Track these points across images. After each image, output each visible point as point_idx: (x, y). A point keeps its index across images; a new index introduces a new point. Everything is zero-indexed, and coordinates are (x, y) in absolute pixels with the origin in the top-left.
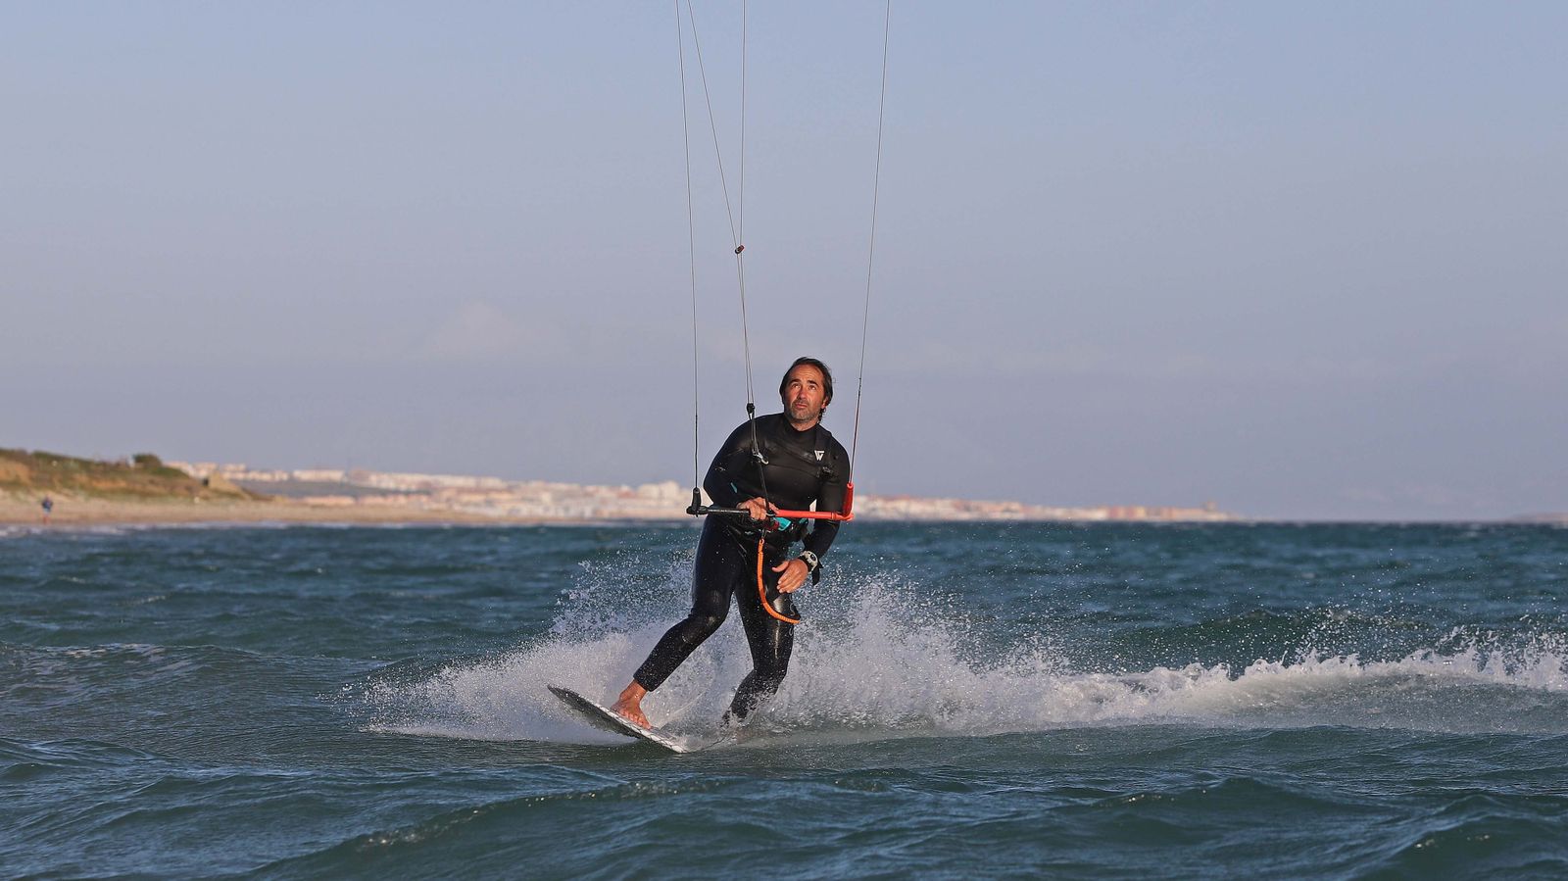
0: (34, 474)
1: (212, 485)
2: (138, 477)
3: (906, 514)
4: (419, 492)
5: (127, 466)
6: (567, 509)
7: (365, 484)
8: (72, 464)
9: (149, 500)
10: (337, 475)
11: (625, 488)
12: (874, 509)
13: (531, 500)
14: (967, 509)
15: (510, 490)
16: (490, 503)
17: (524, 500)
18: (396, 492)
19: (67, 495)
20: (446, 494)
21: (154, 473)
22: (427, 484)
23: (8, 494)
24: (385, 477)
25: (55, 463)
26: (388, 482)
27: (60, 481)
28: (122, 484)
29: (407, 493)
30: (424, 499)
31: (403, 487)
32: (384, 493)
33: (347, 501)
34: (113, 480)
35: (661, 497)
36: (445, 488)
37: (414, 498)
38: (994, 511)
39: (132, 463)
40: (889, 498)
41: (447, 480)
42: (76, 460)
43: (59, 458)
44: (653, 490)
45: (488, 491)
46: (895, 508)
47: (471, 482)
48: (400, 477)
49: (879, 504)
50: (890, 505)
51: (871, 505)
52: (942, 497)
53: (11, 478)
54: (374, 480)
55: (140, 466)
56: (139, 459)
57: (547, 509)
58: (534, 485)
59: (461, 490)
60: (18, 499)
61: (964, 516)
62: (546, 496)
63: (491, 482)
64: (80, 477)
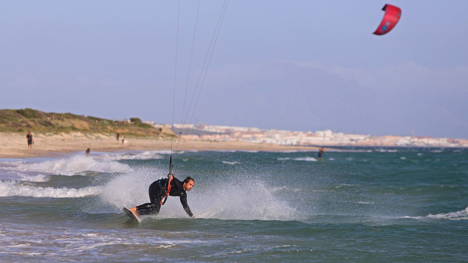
0: (91, 126)
1: (163, 131)
2: (133, 128)
3: (427, 144)
4: (225, 134)
5: (127, 123)
6: (286, 141)
7: (203, 130)
8: (105, 122)
9: (139, 137)
10: (191, 126)
11: (310, 133)
12: (413, 142)
13: (271, 137)
14: (453, 142)
15: (262, 133)
16: (254, 138)
17: (268, 137)
18: (216, 133)
19: (107, 135)
20: (237, 134)
21: (139, 126)
22: (228, 130)
23: (83, 135)
24: (211, 127)
25: (97, 121)
26: (212, 129)
27: (102, 129)
28: (127, 131)
29: (220, 134)
30: (227, 136)
31: (218, 131)
32: (211, 134)
33: (196, 137)
34: (123, 129)
35: (325, 136)
36: (236, 132)
37: (223, 136)
38: (465, 143)
39: (129, 121)
40: (420, 137)
41: (236, 129)
42: (107, 120)
43: (99, 119)
44: (321, 133)
45: (253, 133)
46: (423, 142)
47: (246, 129)
48: (217, 127)
49: (416, 140)
50: (420, 140)
51: (412, 140)
52: (443, 137)
53: (82, 128)
54: (206, 128)
55: (133, 123)
56: (132, 120)
57: (278, 141)
58: (272, 131)
59: (242, 133)
60: (88, 137)
61: (452, 145)
62: (277, 136)
63: (254, 129)
64: (109, 127)
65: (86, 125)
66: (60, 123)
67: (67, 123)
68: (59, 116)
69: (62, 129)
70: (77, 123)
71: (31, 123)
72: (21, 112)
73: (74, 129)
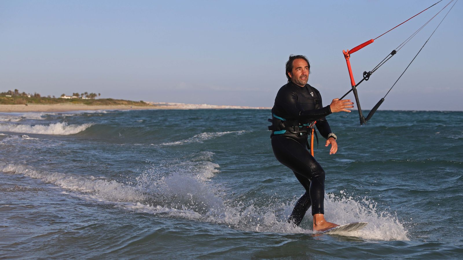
1: (149, 104)
5: (139, 102)
7: (168, 104)
9: (142, 106)
10: (164, 103)
15: (186, 105)
21: (142, 103)
22: (176, 104)
26: (171, 104)
29: (173, 105)
32: (170, 105)
34: (138, 104)
41: (178, 104)
56: (141, 101)
59: (180, 105)
62: (190, 106)
63: (183, 104)
64: (134, 104)
65: (126, 103)
66: (119, 102)
67: (121, 102)
68: (118, 100)
69: (119, 104)
70: (124, 102)
71: (110, 102)
72: (108, 99)
73: (123, 104)
